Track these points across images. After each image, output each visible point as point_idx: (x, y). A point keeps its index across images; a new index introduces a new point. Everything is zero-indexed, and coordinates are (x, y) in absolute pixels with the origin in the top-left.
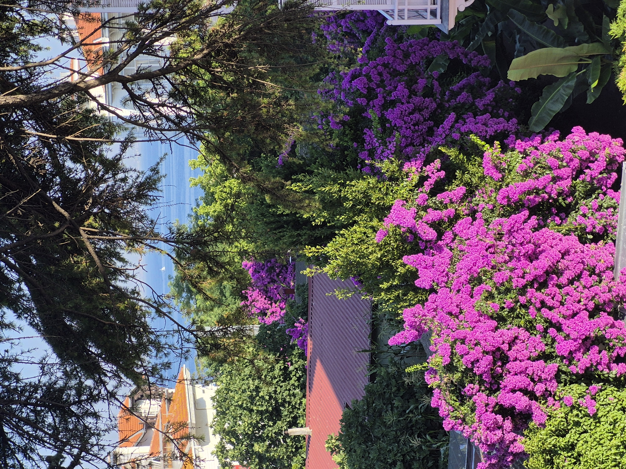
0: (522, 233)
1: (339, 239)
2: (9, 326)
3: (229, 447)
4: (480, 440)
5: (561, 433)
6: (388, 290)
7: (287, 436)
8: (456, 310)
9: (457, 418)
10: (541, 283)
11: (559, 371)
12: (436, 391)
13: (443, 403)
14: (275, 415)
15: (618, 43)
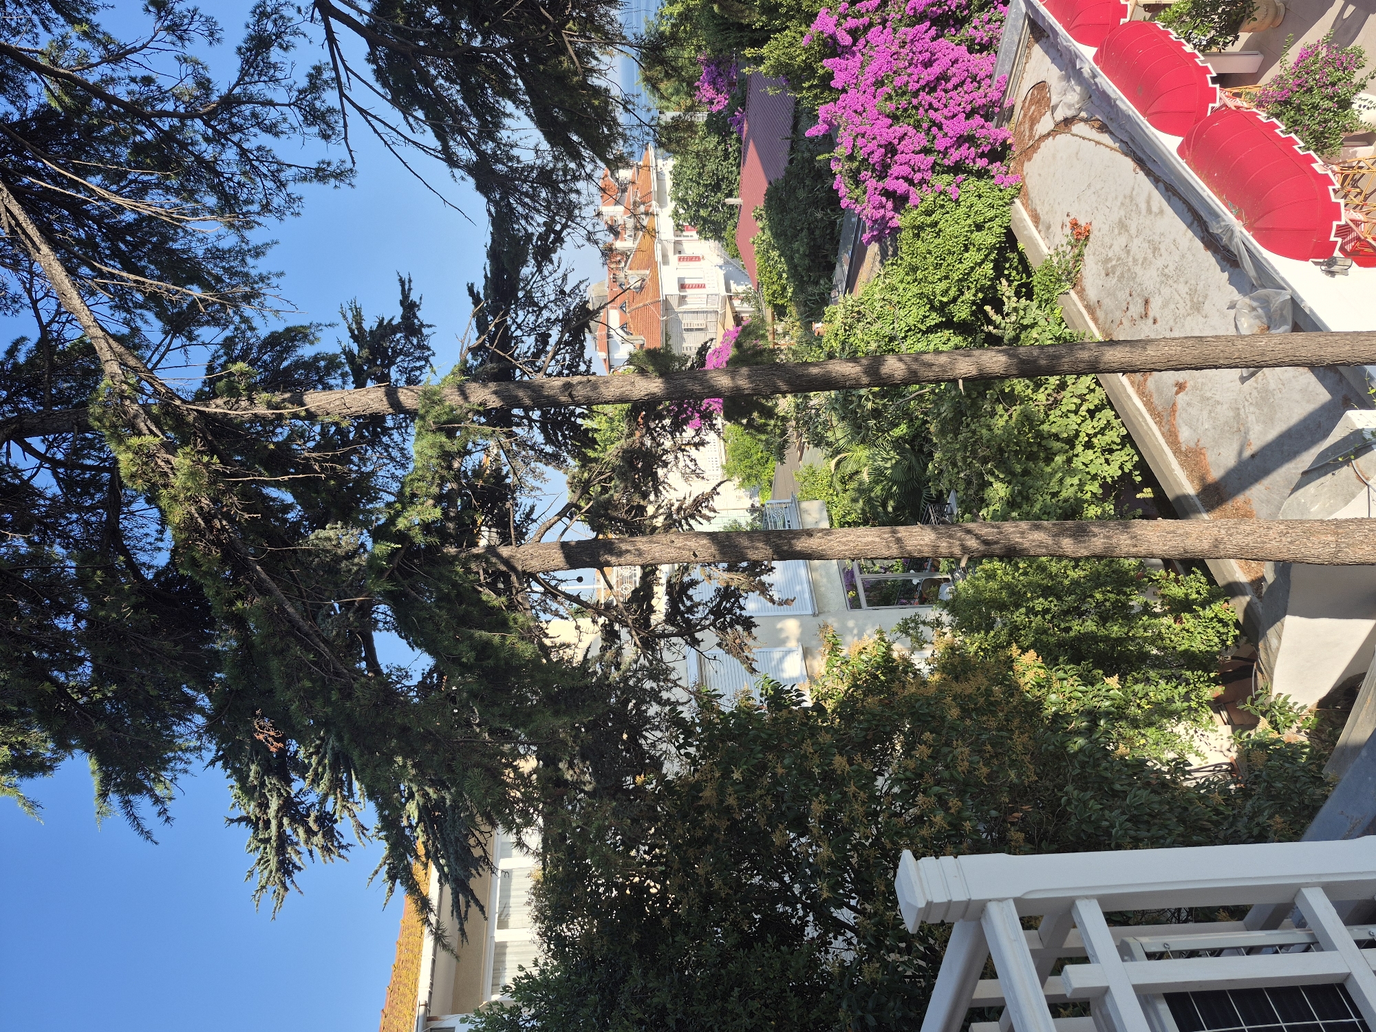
2: (510, 116)
3: (681, 211)
4: (867, 216)
5: (929, 213)
6: (809, 89)
7: (724, 204)
8: (860, 109)
9: (852, 198)
10: (931, 87)
11: (935, 163)
12: (838, 176)
13: (842, 185)
14: (716, 187)
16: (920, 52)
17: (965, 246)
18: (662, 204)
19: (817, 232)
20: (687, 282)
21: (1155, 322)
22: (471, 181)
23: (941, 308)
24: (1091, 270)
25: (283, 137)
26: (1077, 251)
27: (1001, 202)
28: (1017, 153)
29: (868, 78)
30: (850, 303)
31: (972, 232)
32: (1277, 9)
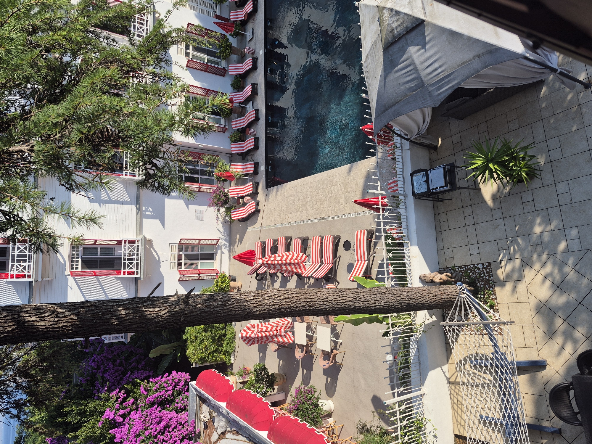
0: (155, 414)
1: (83, 428)
15: (186, 341)
16: (155, 418)
29: (132, 434)
32: (283, 376)
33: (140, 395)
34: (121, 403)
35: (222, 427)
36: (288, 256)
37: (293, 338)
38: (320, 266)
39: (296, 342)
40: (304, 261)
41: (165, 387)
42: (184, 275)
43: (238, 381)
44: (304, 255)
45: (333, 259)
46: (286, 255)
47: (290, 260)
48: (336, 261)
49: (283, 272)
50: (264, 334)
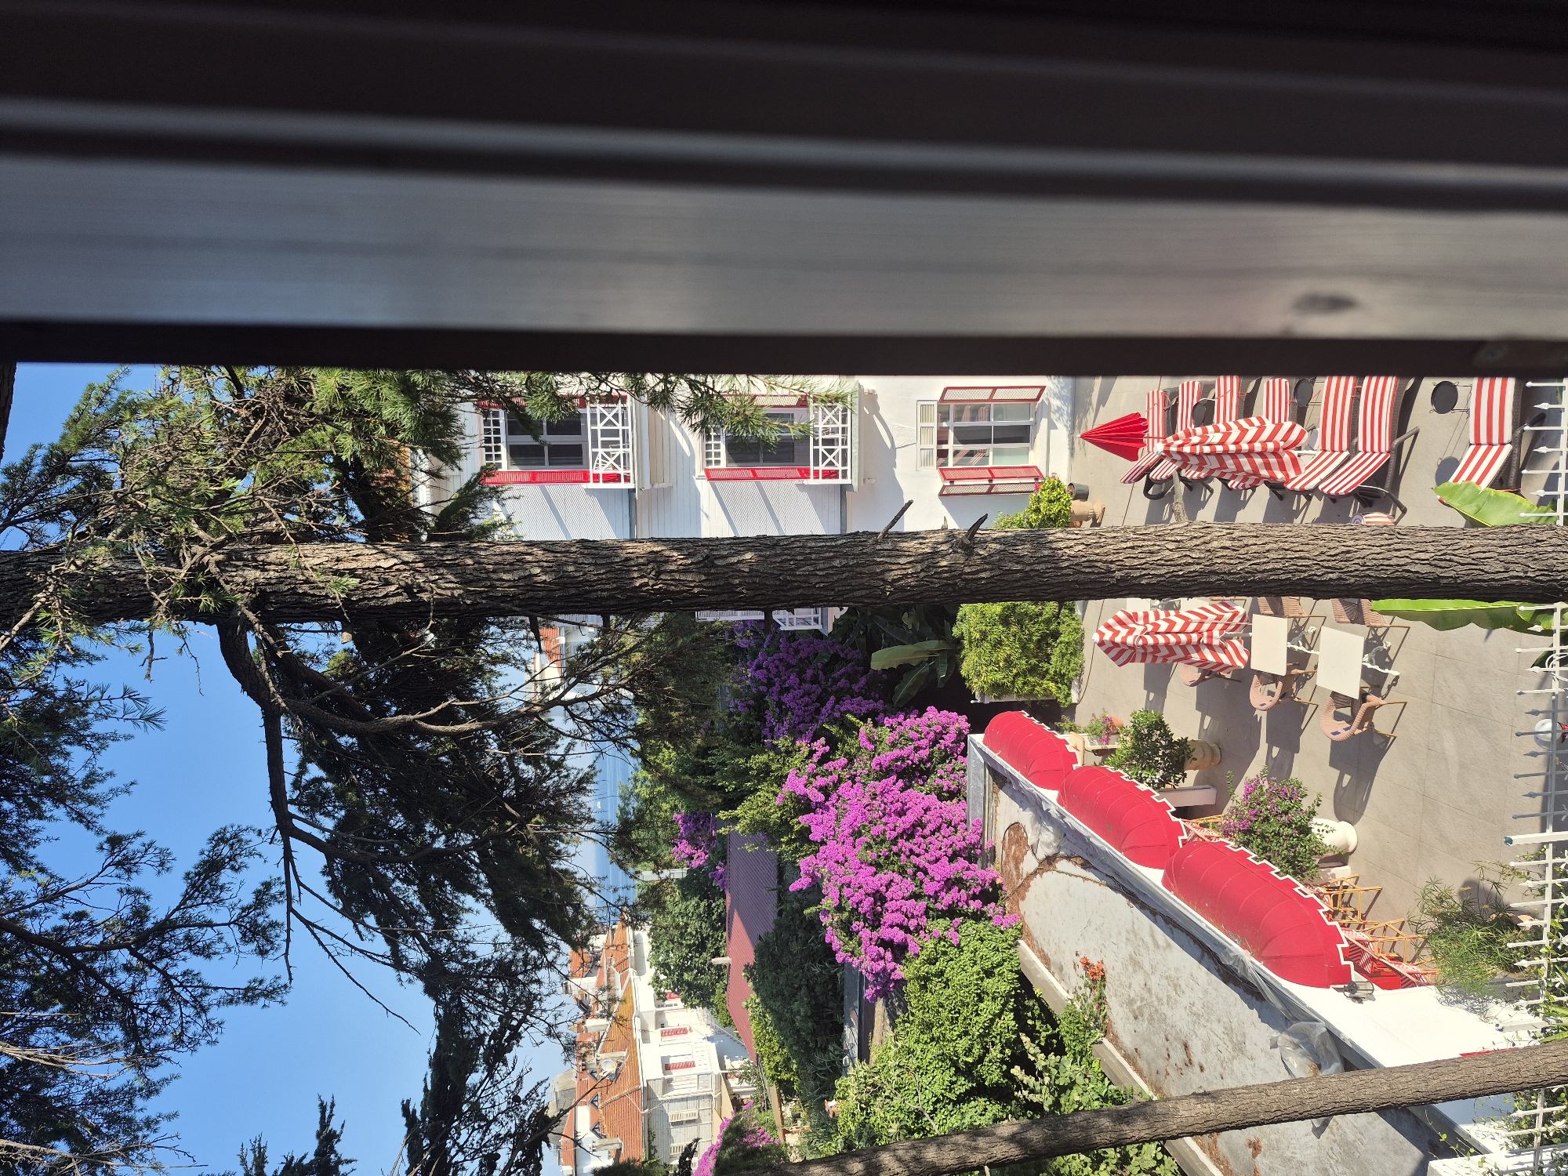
0: (892, 793)
1: (746, 803)
3: (662, 977)
4: (866, 969)
5: (932, 961)
6: (788, 843)
7: (711, 965)
8: (841, 859)
9: (847, 951)
10: (909, 834)
11: (928, 908)
12: (830, 928)
13: (835, 938)
14: (701, 947)
15: (958, 641)
16: (892, 803)
17: (978, 995)
18: (640, 971)
19: (818, 989)
20: (672, 1061)
21: (1202, 1069)
22: (419, 985)
23: (967, 1071)
24: (1117, 1013)
25: (215, 958)
26: (1097, 993)
27: (1005, 945)
28: (1009, 892)
29: (844, 829)
30: (861, 1074)
31: (982, 979)
32: (1212, 749)
33: (859, 749)
34: (821, 762)
35: (1048, 845)
36: (1244, 431)
37: (1245, 656)
38: (1348, 459)
39: (1253, 667)
40: (1295, 445)
41: (912, 740)
42: (952, 482)
43: (1090, 747)
44: (1298, 428)
45: (1392, 440)
46: (1240, 427)
47: (1251, 442)
48: (1401, 445)
49: (1226, 477)
50: (1161, 640)
